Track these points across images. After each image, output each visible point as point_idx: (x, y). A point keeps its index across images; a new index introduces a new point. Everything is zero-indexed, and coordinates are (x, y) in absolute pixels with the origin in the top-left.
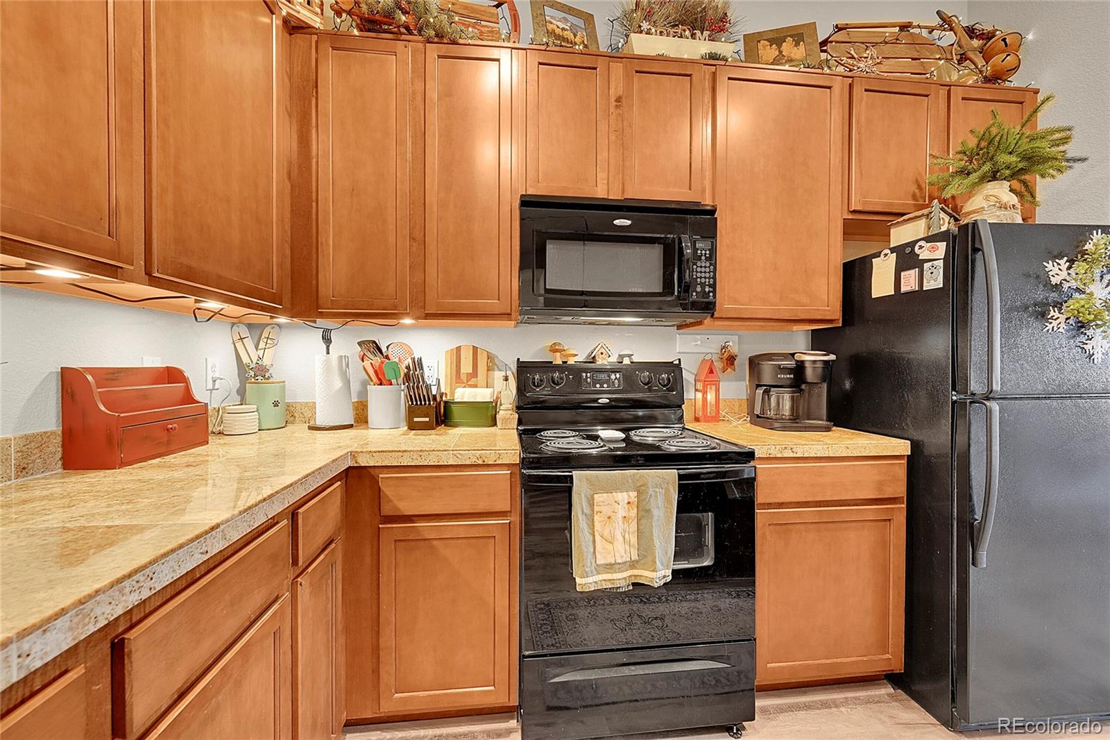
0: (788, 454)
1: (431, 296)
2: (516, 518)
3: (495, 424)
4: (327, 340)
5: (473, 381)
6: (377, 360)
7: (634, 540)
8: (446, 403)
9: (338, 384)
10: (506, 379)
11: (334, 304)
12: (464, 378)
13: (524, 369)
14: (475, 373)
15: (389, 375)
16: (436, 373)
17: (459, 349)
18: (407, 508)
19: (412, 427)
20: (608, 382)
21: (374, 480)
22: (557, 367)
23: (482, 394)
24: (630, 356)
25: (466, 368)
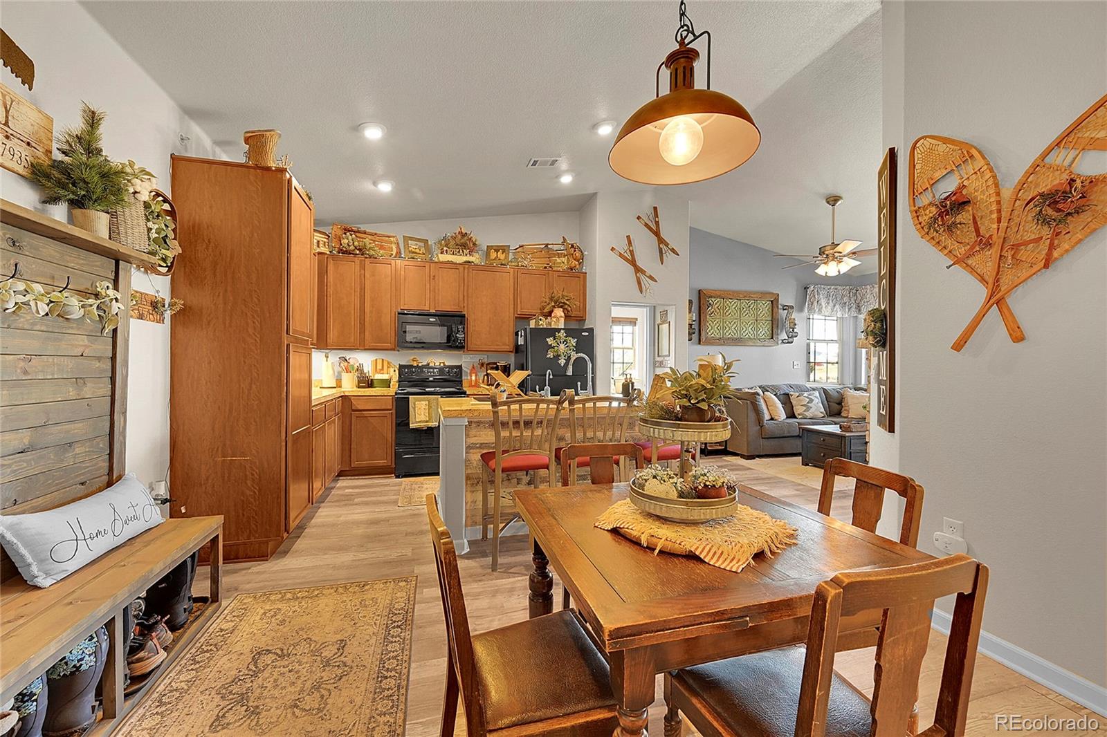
0: (480, 393)
1: (366, 342)
2: (394, 411)
3: (390, 387)
4: (327, 357)
5: (382, 372)
6: (346, 364)
7: (427, 415)
8: (372, 380)
9: (331, 372)
10: (395, 371)
11: (332, 345)
12: (378, 371)
13: (401, 367)
14: (383, 369)
15: (350, 369)
16: (368, 369)
17: (376, 360)
18: (360, 407)
19: (359, 387)
20: (433, 372)
21: (350, 399)
22: (415, 367)
23: (386, 377)
24: (443, 363)
25: (379, 367)
